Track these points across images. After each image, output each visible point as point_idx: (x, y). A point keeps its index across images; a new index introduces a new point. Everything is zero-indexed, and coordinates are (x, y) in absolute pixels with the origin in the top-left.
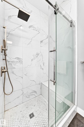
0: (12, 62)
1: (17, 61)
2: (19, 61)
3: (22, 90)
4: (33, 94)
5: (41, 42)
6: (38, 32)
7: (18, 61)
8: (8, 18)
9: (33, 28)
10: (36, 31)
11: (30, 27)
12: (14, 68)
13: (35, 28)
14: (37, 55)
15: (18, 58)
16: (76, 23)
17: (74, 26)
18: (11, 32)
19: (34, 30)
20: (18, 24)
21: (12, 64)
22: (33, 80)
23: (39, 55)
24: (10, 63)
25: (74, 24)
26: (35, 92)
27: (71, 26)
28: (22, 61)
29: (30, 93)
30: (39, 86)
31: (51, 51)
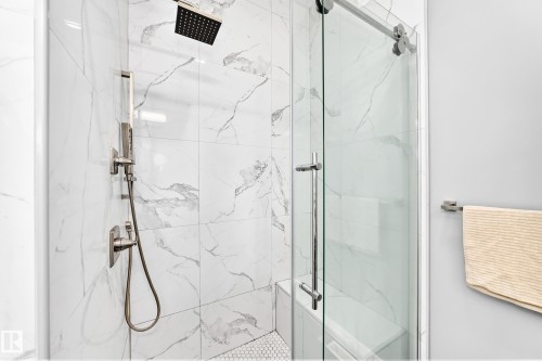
0: (157, 201)
1: (178, 199)
2: (186, 200)
3: (197, 310)
4: (243, 326)
5: (276, 115)
6: (263, 75)
7: (182, 198)
8: (142, 37)
9: (238, 65)
10: (255, 72)
11: (229, 59)
12: (167, 226)
13: (250, 63)
14: (259, 172)
15: (182, 187)
16: (419, 37)
17: (413, 50)
18: (152, 89)
19: (242, 69)
20: (180, 56)
21: (158, 210)
22: (243, 274)
23: (267, 170)
24: (150, 205)
25: (412, 41)
26: (252, 320)
27: (397, 52)
28: (198, 198)
29: (230, 325)
30: (269, 297)
31: (303, 170)
